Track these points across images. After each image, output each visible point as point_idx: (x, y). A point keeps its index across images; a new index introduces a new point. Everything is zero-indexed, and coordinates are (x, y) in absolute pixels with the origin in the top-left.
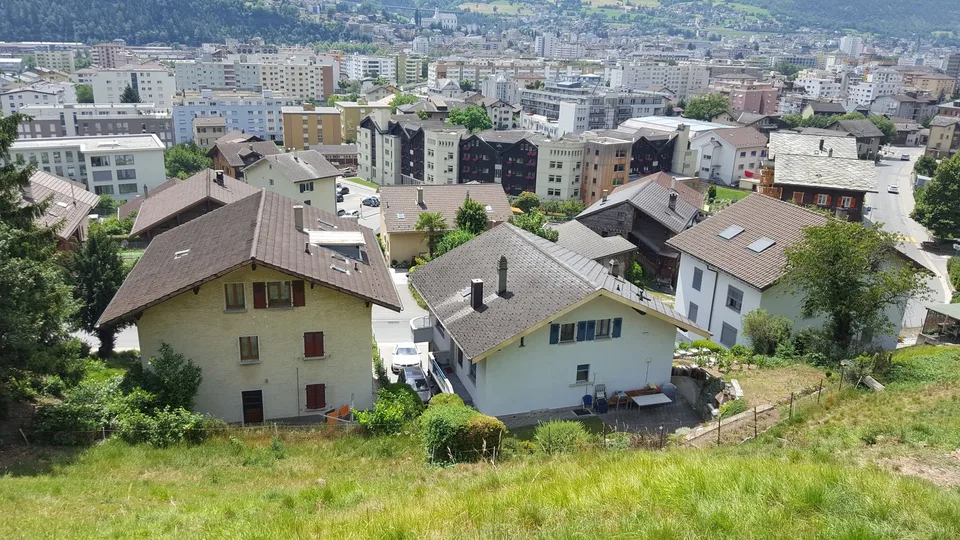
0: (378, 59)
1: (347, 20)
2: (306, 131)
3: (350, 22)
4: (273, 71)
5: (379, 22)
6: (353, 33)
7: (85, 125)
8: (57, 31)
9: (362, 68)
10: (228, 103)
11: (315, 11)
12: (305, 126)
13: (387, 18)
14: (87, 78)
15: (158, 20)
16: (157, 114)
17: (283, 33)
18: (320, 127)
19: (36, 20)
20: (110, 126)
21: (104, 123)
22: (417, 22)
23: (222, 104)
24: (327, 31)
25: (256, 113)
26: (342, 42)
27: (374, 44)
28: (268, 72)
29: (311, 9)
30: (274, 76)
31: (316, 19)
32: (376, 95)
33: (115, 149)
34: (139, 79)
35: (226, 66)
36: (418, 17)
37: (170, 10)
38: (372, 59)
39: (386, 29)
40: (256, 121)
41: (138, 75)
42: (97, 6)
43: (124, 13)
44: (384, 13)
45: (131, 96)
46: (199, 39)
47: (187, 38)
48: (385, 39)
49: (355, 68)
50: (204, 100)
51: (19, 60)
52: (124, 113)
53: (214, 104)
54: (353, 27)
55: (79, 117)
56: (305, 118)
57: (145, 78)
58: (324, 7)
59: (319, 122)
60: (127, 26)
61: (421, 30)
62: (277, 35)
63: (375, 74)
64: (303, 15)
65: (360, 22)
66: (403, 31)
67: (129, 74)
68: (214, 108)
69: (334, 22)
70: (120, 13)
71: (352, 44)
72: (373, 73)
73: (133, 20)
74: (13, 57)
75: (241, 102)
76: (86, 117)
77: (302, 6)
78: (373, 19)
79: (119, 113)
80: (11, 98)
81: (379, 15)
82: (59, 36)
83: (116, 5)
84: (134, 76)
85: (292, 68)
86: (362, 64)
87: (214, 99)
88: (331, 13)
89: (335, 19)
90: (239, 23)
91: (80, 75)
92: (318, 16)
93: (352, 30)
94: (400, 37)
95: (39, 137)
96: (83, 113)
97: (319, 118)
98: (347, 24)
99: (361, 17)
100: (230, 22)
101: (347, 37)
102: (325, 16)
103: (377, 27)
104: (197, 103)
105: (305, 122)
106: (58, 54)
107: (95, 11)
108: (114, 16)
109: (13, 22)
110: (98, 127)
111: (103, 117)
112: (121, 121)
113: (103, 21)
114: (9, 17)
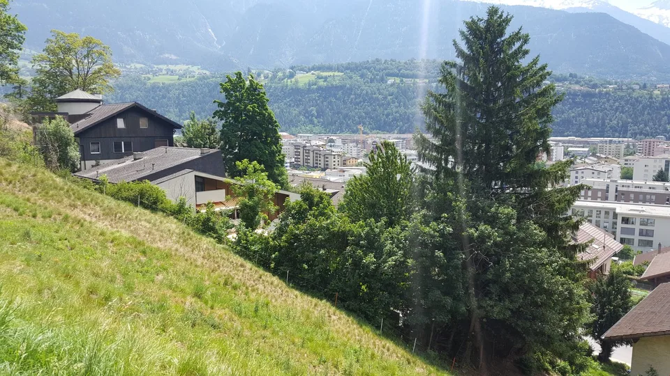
7: (623, 194)
14: (631, 162)
19: (603, 124)
20: (641, 196)
21: (637, 194)
42: (649, 114)
51: (587, 149)
52: (654, 188)
55: (620, 188)
67: (664, 161)
74: (583, 147)
76: (625, 189)
79: (650, 188)
80: (577, 173)
82: (617, 134)
83: (663, 113)
84: (668, 163)
91: (626, 160)
95: (589, 199)
96: (623, 186)
106: (613, 146)
107: (646, 117)
108: (660, 120)
109: (589, 126)
110: (632, 196)
111: (637, 190)
112: (651, 194)
113: (651, 124)
114: (587, 123)
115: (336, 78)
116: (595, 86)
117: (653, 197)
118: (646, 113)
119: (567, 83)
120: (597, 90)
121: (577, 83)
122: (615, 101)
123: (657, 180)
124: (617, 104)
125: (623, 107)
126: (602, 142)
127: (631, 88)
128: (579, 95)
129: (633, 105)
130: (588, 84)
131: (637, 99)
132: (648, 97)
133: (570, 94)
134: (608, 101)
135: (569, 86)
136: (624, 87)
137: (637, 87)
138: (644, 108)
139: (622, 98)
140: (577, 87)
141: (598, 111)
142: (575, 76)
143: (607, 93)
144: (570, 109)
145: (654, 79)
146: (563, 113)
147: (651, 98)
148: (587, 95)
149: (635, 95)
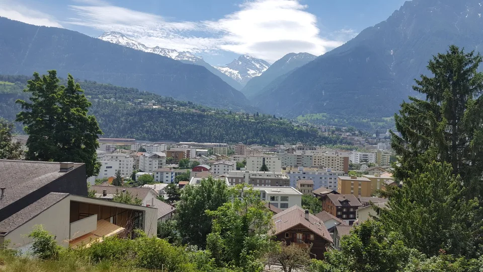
0: (367, 154)
1: (341, 135)
2: (352, 189)
3: (342, 136)
4: (320, 158)
5: (357, 136)
6: (344, 141)
7: (253, 180)
8: (217, 139)
9: (359, 158)
10: (311, 173)
11: (325, 131)
12: (352, 187)
13: (361, 134)
14: (237, 159)
15: (257, 134)
16: (283, 177)
17: (310, 141)
18: (360, 187)
19: (210, 133)
20: (263, 181)
21: (261, 180)
22: (377, 136)
23: (308, 173)
24: (331, 140)
25: (323, 178)
26: (339, 145)
27: (356, 146)
28: (317, 158)
29: (323, 130)
30: (319, 161)
31: (326, 134)
32: (373, 171)
33: (280, 193)
34: (266, 160)
35: (298, 156)
36: (377, 133)
37: (262, 131)
38: (364, 154)
39: (360, 138)
40: (323, 182)
41: (266, 158)
42: (234, 129)
43: (244, 132)
44: (360, 132)
45: (264, 168)
46: (273, 143)
47: (268, 142)
48: (360, 144)
49: (355, 157)
50: (299, 172)
51: (207, 150)
52: (270, 176)
53: (305, 173)
54: (344, 138)
55: (251, 177)
56: (352, 182)
57: (268, 160)
58: (329, 129)
59: (360, 185)
60: (244, 137)
61: (380, 139)
62: (307, 142)
63: (366, 161)
64: (320, 133)
65: (348, 136)
66: (370, 140)
67: (262, 158)
68: (304, 175)
69: (334, 136)
70: (242, 132)
71: (344, 146)
72: (365, 160)
73: (247, 135)
74: (202, 149)
75: (317, 173)
76: (254, 177)
77: (319, 129)
78: (354, 134)
79: (267, 176)
80: (215, 167)
81: (357, 132)
82: (218, 141)
83: (241, 129)
84: (264, 159)
85: (329, 157)
86: (359, 156)
87: (304, 171)
88: (333, 132)
89: (335, 135)
90: (291, 136)
91: (234, 158)
92: (327, 133)
93: (344, 139)
94: (368, 143)
96: (253, 175)
97: (360, 183)
98: (341, 137)
99: (348, 134)
100: (287, 136)
101: (341, 142)
102: (330, 133)
103: (356, 138)
104: (296, 173)
105: (352, 184)
106: (222, 148)
107: (232, 131)
108: (240, 133)
109: (202, 135)
110: (258, 181)
111: (260, 177)
112: (268, 179)
113: (235, 135)
114: (201, 133)
115: (7, 87)
116: (204, 111)
117: (270, 181)
118: (232, 128)
119: (188, 107)
120: (206, 113)
121: (193, 108)
122: (216, 120)
123: (263, 171)
124: (217, 122)
125: (220, 124)
126: (215, 145)
127: (224, 113)
128: (195, 116)
129: (225, 123)
130: (200, 108)
131: (227, 120)
132: (232, 119)
133: (190, 114)
134: (212, 120)
135: (189, 109)
136: (220, 112)
137: (227, 113)
138: (231, 126)
139: (219, 119)
140: (194, 111)
141: (206, 126)
142: (191, 103)
143: (211, 115)
144: (190, 124)
145: (231, 108)
146: (187, 126)
147: (234, 120)
148: (200, 116)
149: (226, 117)
